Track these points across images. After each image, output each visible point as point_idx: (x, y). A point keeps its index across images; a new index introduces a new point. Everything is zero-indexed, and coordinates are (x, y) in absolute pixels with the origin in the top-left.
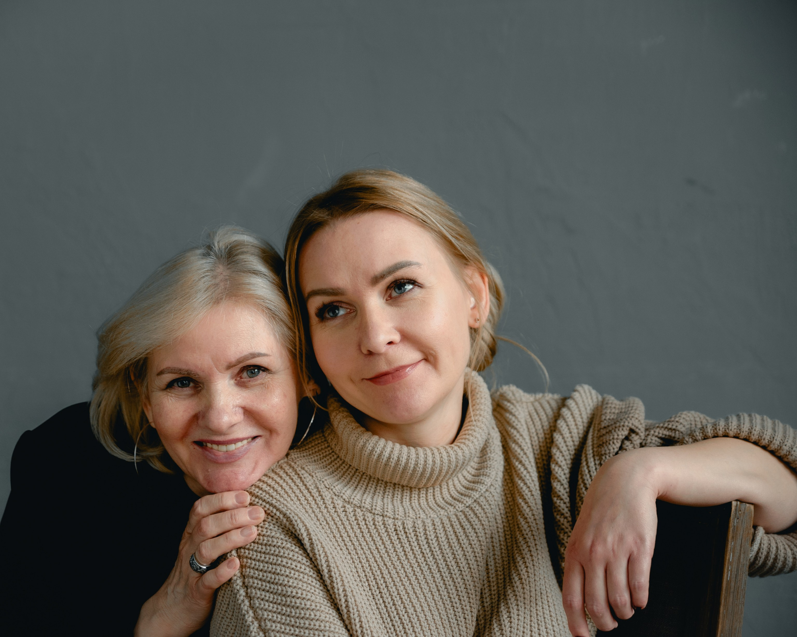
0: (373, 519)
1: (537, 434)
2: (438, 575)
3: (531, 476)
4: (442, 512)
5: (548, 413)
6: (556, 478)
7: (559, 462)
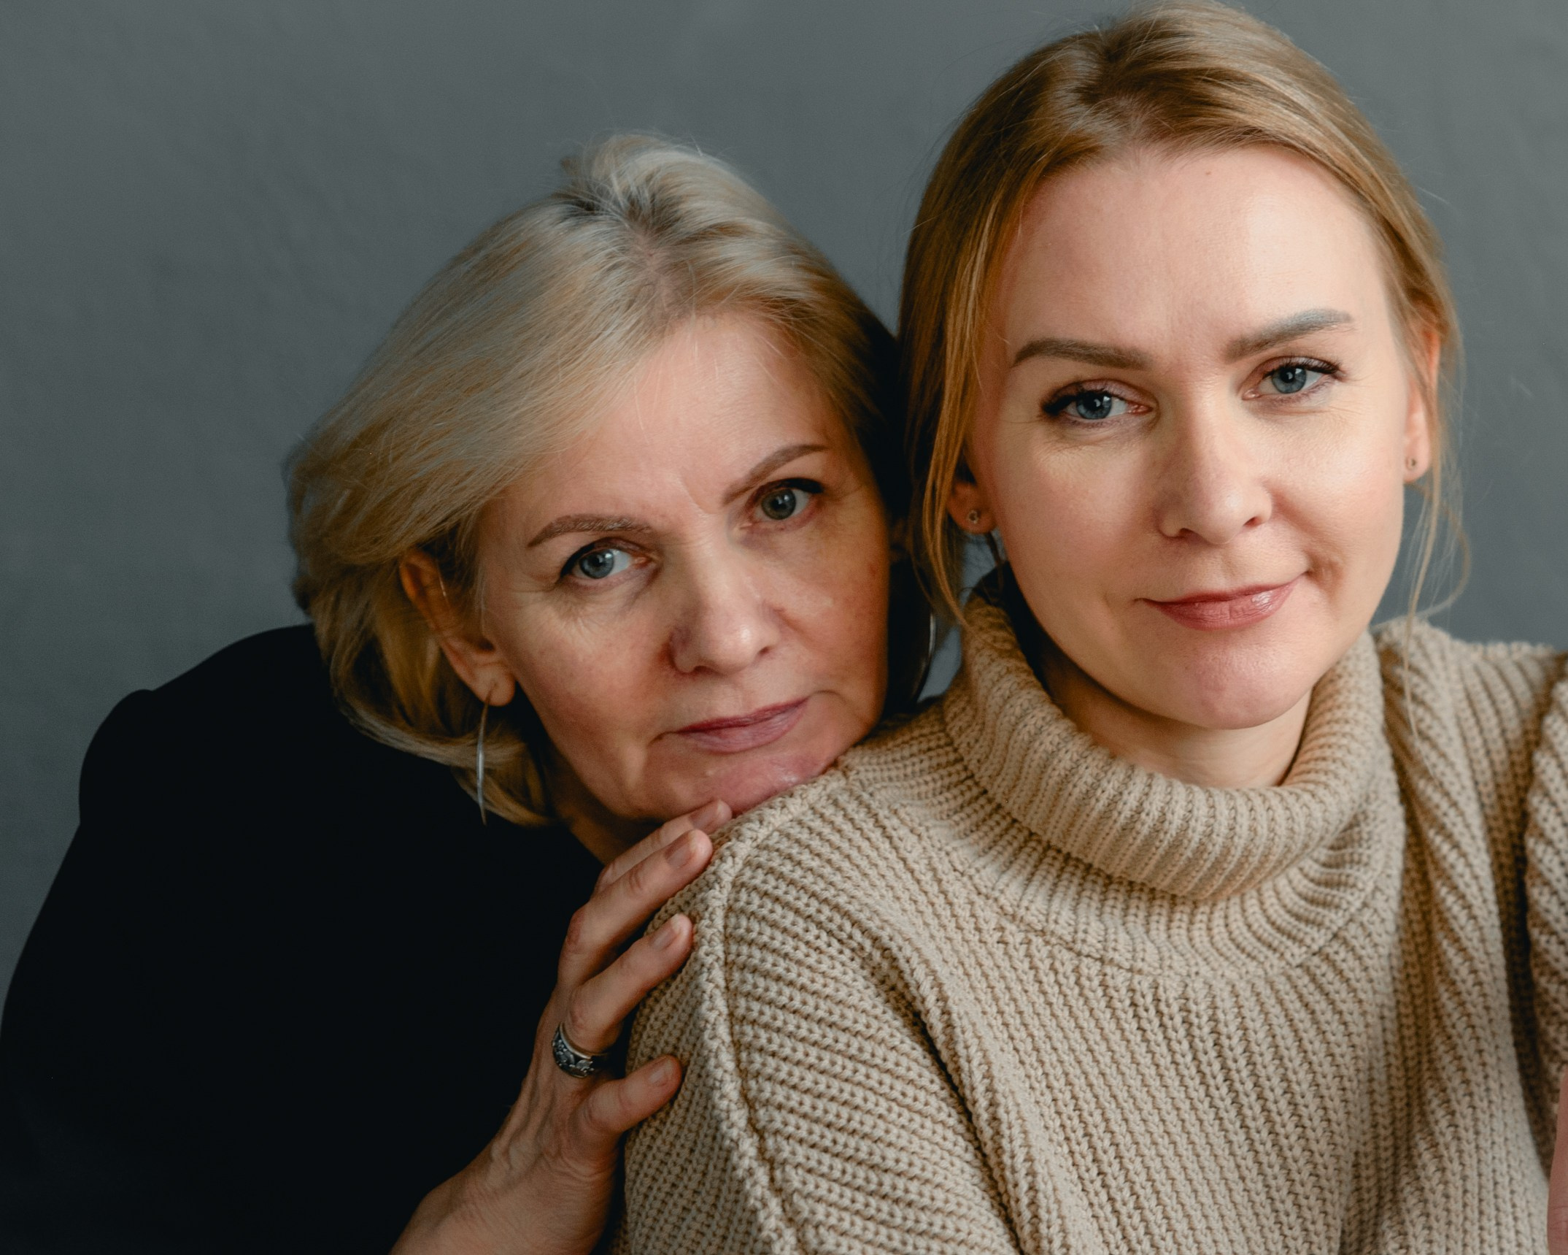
0: (1076, 970)
1: (1488, 753)
2: (1242, 1136)
3: (1469, 865)
4: (1252, 966)
5: (1519, 697)
6: (1540, 875)
7: (1548, 832)
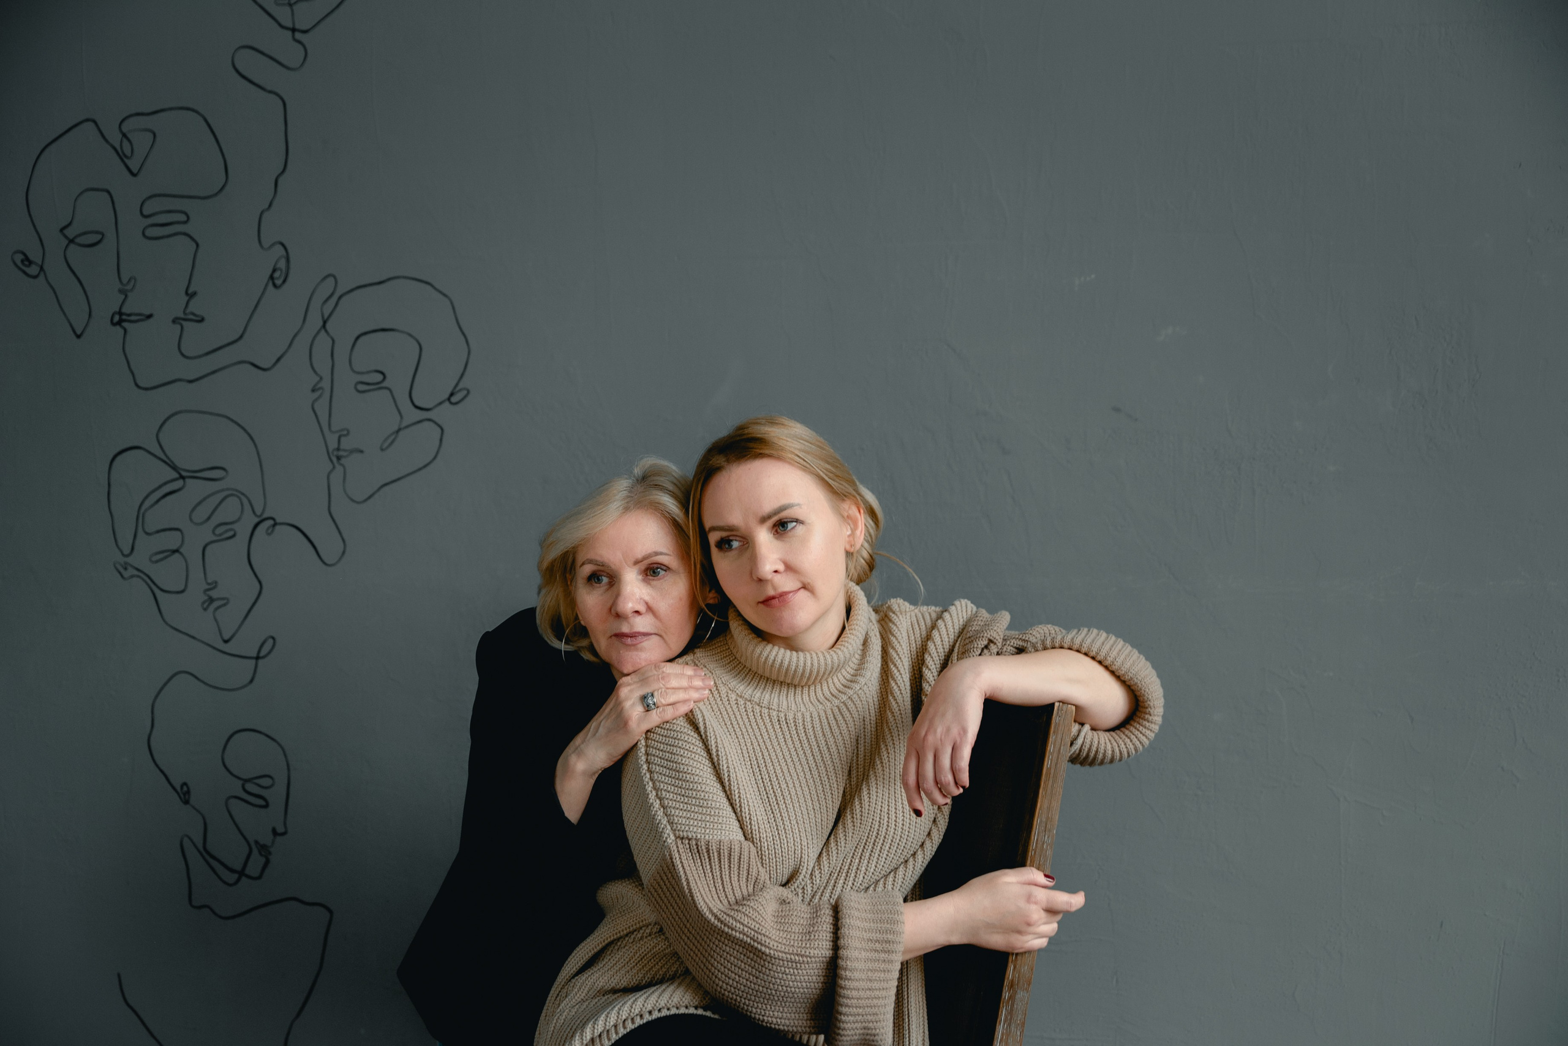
0: (761, 711)
1: (914, 641)
2: (812, 758)
3: (902, 677)
4: (820, 707)
5: (926, 624)
6: (926, 679)
7: (929, 666)
